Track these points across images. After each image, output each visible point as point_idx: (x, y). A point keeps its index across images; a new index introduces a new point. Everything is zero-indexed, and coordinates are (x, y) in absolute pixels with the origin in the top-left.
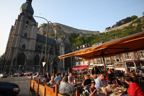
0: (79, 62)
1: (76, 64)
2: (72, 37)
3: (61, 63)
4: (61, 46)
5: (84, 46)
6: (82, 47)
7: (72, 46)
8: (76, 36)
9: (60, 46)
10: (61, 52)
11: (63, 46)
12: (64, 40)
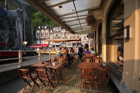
0: (40, 41)
1: (37, 42)
2: (28, 10)
3: (18, 40)
4: (18, 22)
5: (46, 27)
6: (44, 27)
7: (31, 23)
8: (33, 11)
9: (16, 21)
10: (18, 29)
11: (20, 22)
12: (21, 14)
